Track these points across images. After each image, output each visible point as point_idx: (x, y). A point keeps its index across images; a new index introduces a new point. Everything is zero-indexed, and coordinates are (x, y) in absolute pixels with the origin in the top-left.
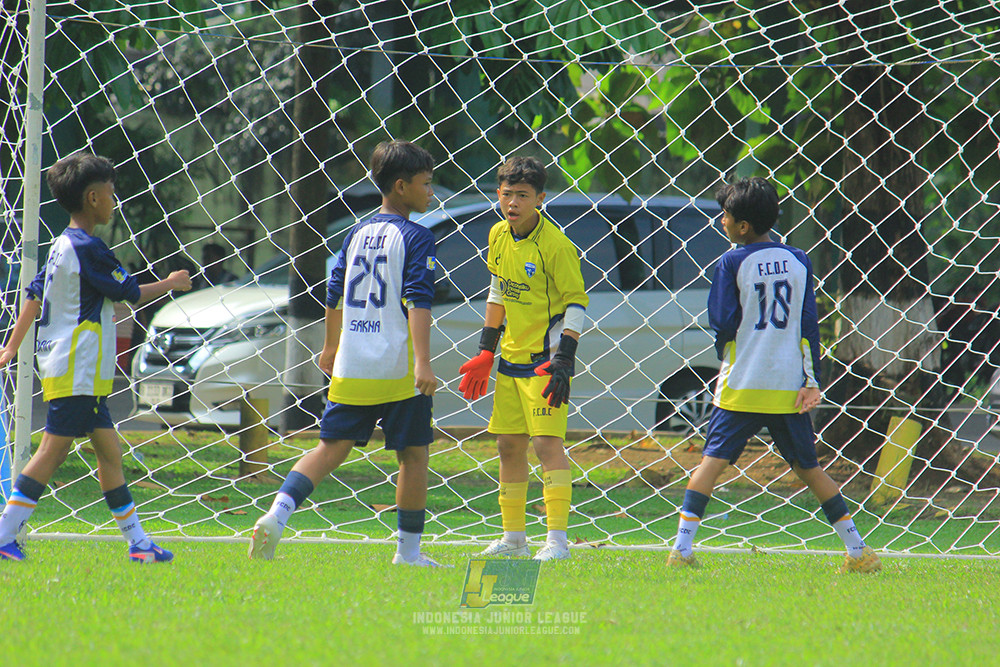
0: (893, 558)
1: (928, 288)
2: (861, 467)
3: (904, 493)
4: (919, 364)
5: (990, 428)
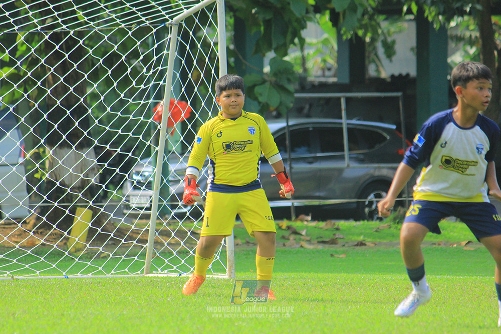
0: (84, 278)
1: (96, 142)
2: (66, 233)
3: (88, 245)
4: (93, 180)
5: (130, 211)
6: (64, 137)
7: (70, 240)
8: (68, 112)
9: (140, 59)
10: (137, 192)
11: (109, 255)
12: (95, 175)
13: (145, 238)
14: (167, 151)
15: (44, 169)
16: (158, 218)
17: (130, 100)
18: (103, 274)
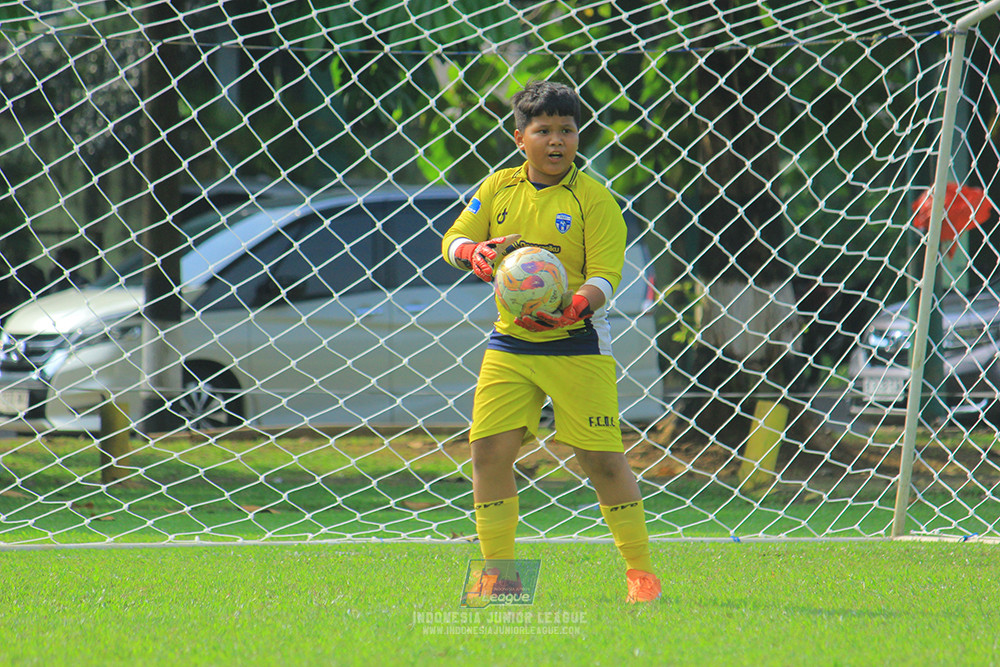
0: (770, 543)
1: (796, 269)
2: (734, 452)
3: (778, 477)
4: (789, 346)
5: (862, 410)
6: (732, 260)
7: (743, 466)
8: (741, 210)
9: (886, 104)
10: (877, 371)
11: (821, 498)
12: (794, 336)
13: (893, 463)
14: (939, 288)
15: (692, 323)
16: (920, 424)
17: (866, 187)
18: (808, 534)
